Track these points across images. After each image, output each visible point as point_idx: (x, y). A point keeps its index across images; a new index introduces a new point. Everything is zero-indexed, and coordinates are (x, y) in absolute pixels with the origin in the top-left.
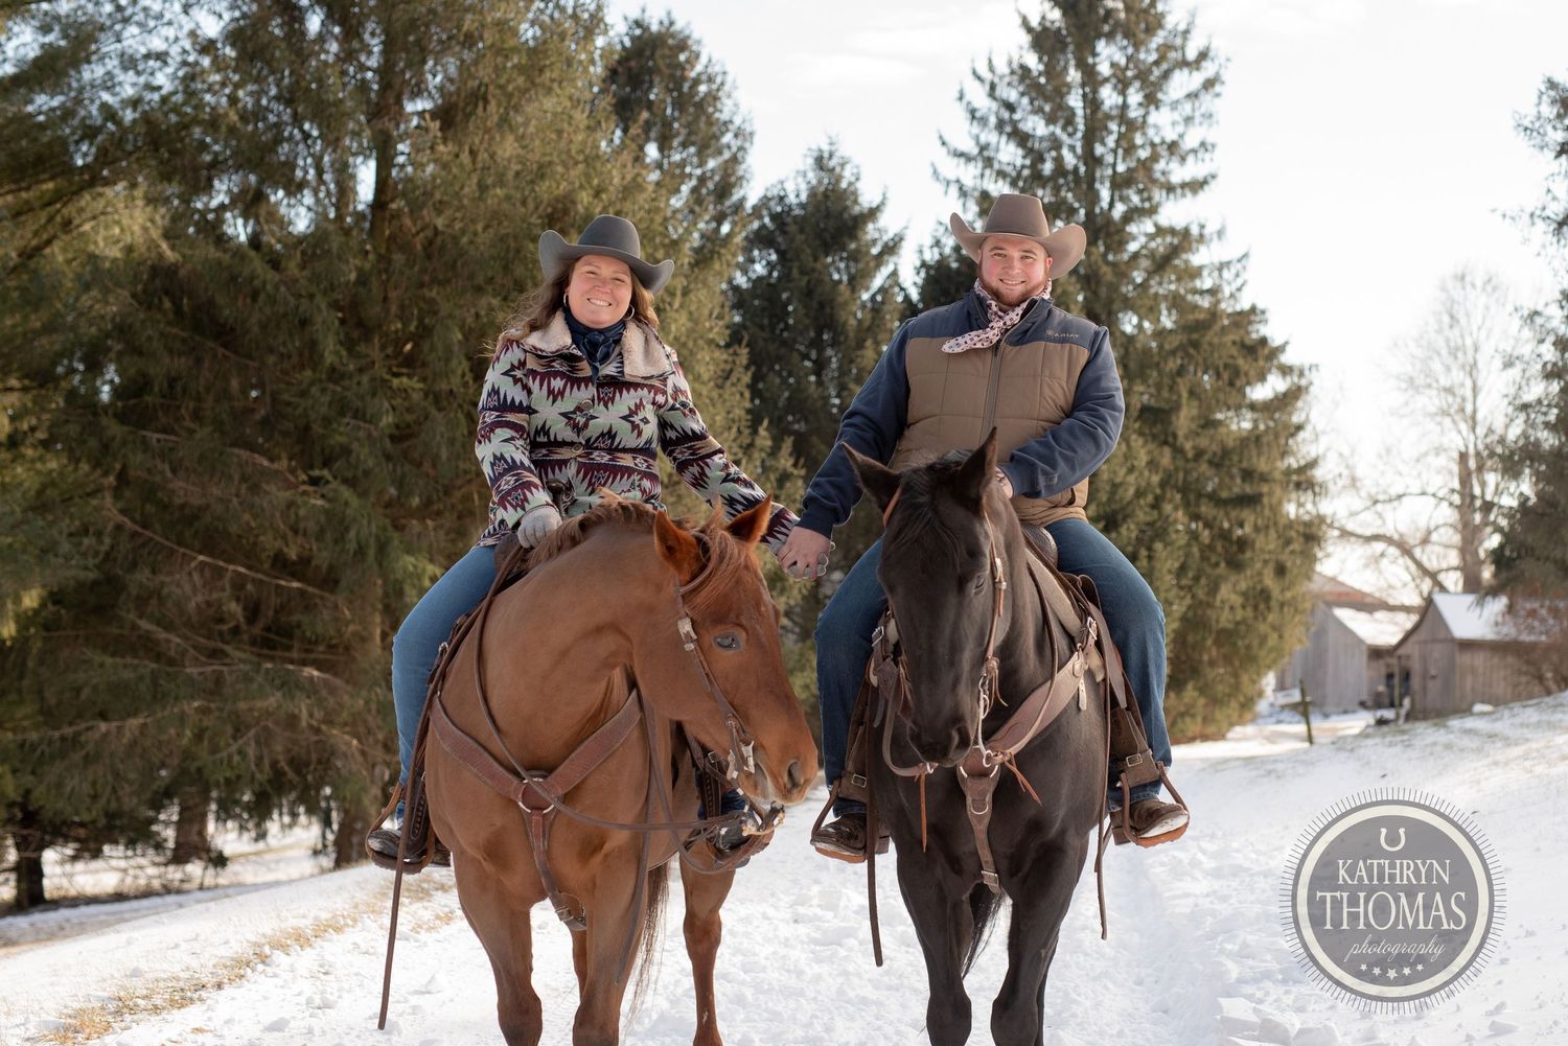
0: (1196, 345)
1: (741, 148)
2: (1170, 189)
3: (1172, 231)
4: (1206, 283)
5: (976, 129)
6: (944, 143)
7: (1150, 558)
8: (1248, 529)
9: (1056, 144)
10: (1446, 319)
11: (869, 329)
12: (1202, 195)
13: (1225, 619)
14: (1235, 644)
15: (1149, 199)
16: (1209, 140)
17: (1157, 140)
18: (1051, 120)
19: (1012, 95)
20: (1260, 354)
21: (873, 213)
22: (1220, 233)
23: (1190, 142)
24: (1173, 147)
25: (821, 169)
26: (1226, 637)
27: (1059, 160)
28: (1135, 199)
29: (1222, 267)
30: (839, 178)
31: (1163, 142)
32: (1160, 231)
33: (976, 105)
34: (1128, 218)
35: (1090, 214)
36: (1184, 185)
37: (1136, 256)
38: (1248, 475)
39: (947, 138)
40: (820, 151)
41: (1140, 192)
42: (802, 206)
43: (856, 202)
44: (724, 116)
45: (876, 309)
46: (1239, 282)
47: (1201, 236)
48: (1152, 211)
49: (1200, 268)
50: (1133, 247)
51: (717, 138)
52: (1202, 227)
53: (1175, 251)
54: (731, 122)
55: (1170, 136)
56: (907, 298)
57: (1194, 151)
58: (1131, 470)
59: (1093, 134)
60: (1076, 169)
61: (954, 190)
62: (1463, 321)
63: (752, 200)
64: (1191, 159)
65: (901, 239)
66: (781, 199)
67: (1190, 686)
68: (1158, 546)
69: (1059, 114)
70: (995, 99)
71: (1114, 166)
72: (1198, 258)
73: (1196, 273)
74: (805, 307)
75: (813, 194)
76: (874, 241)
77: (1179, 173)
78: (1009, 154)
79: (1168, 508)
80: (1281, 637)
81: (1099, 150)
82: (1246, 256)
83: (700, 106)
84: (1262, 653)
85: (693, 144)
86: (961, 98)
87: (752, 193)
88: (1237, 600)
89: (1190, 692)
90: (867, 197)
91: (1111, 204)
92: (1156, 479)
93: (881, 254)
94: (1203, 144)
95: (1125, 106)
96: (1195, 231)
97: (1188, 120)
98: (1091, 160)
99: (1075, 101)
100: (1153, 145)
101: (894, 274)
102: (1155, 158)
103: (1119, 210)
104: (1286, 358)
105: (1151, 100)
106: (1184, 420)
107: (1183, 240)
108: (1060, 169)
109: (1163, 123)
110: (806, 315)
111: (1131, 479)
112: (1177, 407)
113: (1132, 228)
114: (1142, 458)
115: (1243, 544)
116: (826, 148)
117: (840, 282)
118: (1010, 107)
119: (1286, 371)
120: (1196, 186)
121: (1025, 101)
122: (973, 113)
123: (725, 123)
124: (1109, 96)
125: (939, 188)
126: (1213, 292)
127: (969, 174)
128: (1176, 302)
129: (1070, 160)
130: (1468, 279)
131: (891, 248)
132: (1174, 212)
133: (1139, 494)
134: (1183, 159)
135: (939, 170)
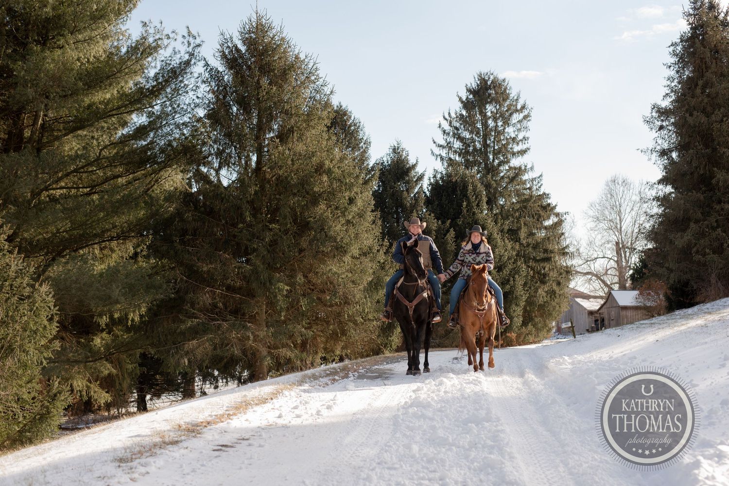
0: (525, 207)
1: (366, 148)
2: (514, 154)
3: (515, 168)
4: (528, 186)
5: (445, 137)
6: (434, 143)
7: (514, 280)
8: (547, 269)
9: (473, 141)
10: (609, 196)
11: (414, 206)
12: (525, 156)
13: (541, 301)
14: (544, 310)
15: (507, 158)
16: (527, 136)
17: (508, 137)
18: (471, 132)
19: (458, 125)
20: (548, 209)
21: (414, 166)
22: (532, 168)
23: (520, 137)
24: (514, 139)
25: (395, 153)
26: (542, 307)
27: (474, 146)
28: (502, 158)
29: (533, 180)
30: (401, 156)
31: (511, 138)
32: (510, 168)
33: (445, 128)
34: (499, 165)
35: (486, 164)
36: (519, 152)
37: (503, 177)
38: (546, 251)
39: (435, 141)
40: (395, 146)
41: (503, 156)
42: (389, 165)
43: (408, 163)
44: (360, 137)
45: (416, 199)
46: (539, 185)
47: (525, 169)
48: (508, 162)
49: (526, 180)
50: (502, 174)
51: (358, 145)
52: (526, 166)
53: (517, 175)
54: (362, 139)
55: (513, 135)
56: (426, 195)
57: (521, 140)
58: (506, 250)
59: (485, 137)
60: (481, 149)
61: (439, 159)
62: (615, 197)
63: (371, 165)
64: (520, 143)
65: (424, 175)
66: (382, 163)
67: (530, 324)
68: (517, 276)
69: (474, 130)
70: (451, 126)
71: (494, 147)
72: (525, 177)
73: (524, 183)
74: (392, 200)
75: (393, 161)
76: (414, 176)
77: (516, 148)
78: (457, 145)
79: (519, 263)
80: (560, 307)
81: (488, 142)
82: (541, 176)
83: (352, 134)
84: (554, 313)
85: (350, 147)
86: (440, 127)
87: (371, 163)
88: (544, 294)
89: (530, 327)
90: (412, 161)
91: (493, 160)
92: (514, 253)
93: (417, 180)
94: (524, 138)
95: (497, 126)
96: (523, 168)
97: (519, 130)
98: (486, 145)
99: (479, 125)
100: (507, 139)
101: (421, 187)
102: (508, 144)
103: (497, 161)
104: (557, 210)
105: (506, 123)
106: (523, 234)
107: (519, 171)
108: (475, 149)
109: (510, 131)
110: (393, 203)
111: (506, 253)
112: (519, 228)
113: (501, 168)
114: (509, 246)
115: (545, 275)
116: (396, 145)
117: (403, 191)
118: (457, 129)
119: (557, 215)
120: (523, 152)
121: (462, 126)
122: (444, 132)
123: (361, 139)
124: (491, 123)
125: (434, 158)
126: (530, 189)
127: (444, 153)
128: (518, 194)
129: (478, 146)
130: (616, 181)
131: (421, 178)
132: (515, 162)
133: (509, 259)
134: (518, 144)
135: (434, 151)
